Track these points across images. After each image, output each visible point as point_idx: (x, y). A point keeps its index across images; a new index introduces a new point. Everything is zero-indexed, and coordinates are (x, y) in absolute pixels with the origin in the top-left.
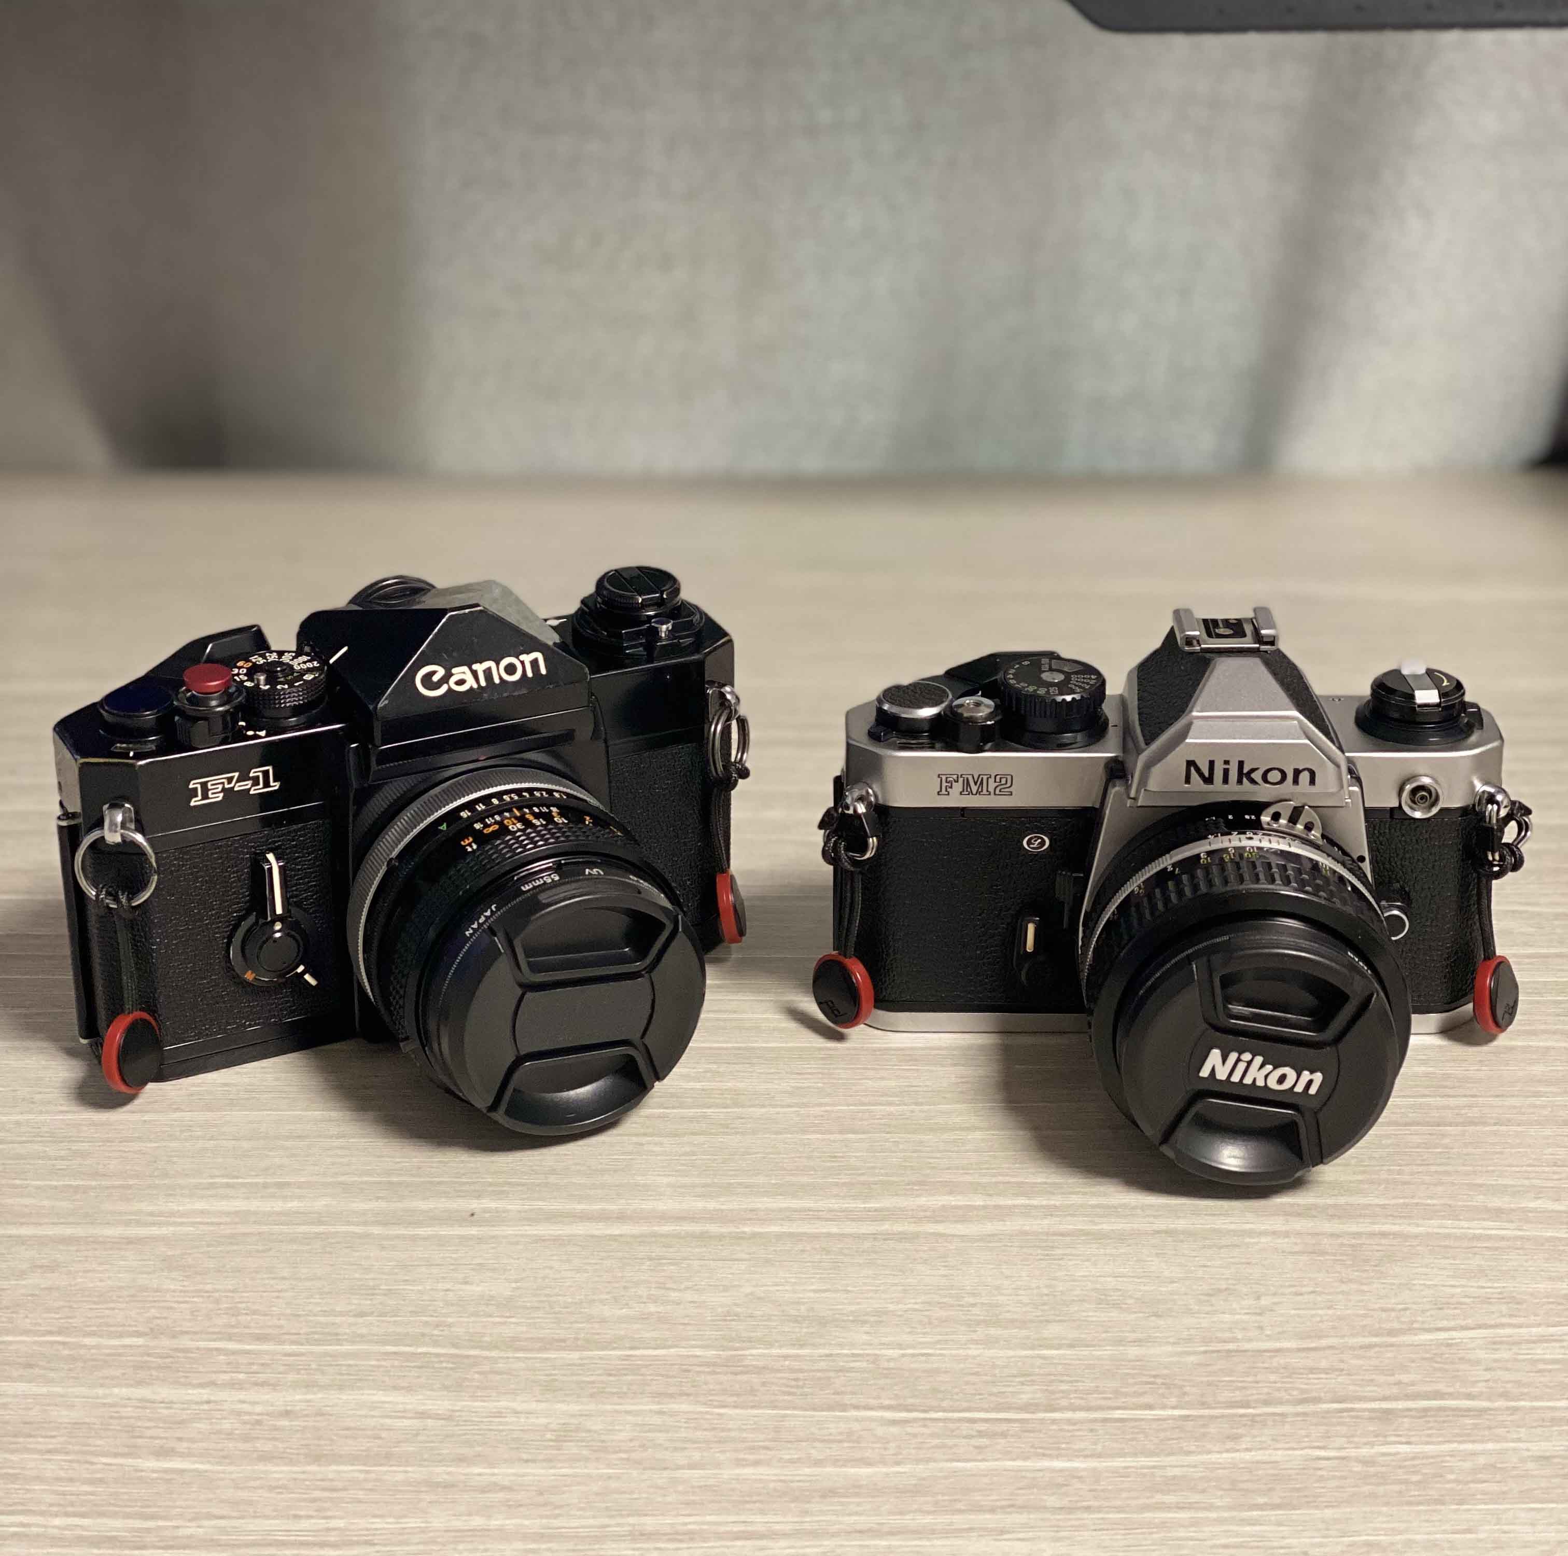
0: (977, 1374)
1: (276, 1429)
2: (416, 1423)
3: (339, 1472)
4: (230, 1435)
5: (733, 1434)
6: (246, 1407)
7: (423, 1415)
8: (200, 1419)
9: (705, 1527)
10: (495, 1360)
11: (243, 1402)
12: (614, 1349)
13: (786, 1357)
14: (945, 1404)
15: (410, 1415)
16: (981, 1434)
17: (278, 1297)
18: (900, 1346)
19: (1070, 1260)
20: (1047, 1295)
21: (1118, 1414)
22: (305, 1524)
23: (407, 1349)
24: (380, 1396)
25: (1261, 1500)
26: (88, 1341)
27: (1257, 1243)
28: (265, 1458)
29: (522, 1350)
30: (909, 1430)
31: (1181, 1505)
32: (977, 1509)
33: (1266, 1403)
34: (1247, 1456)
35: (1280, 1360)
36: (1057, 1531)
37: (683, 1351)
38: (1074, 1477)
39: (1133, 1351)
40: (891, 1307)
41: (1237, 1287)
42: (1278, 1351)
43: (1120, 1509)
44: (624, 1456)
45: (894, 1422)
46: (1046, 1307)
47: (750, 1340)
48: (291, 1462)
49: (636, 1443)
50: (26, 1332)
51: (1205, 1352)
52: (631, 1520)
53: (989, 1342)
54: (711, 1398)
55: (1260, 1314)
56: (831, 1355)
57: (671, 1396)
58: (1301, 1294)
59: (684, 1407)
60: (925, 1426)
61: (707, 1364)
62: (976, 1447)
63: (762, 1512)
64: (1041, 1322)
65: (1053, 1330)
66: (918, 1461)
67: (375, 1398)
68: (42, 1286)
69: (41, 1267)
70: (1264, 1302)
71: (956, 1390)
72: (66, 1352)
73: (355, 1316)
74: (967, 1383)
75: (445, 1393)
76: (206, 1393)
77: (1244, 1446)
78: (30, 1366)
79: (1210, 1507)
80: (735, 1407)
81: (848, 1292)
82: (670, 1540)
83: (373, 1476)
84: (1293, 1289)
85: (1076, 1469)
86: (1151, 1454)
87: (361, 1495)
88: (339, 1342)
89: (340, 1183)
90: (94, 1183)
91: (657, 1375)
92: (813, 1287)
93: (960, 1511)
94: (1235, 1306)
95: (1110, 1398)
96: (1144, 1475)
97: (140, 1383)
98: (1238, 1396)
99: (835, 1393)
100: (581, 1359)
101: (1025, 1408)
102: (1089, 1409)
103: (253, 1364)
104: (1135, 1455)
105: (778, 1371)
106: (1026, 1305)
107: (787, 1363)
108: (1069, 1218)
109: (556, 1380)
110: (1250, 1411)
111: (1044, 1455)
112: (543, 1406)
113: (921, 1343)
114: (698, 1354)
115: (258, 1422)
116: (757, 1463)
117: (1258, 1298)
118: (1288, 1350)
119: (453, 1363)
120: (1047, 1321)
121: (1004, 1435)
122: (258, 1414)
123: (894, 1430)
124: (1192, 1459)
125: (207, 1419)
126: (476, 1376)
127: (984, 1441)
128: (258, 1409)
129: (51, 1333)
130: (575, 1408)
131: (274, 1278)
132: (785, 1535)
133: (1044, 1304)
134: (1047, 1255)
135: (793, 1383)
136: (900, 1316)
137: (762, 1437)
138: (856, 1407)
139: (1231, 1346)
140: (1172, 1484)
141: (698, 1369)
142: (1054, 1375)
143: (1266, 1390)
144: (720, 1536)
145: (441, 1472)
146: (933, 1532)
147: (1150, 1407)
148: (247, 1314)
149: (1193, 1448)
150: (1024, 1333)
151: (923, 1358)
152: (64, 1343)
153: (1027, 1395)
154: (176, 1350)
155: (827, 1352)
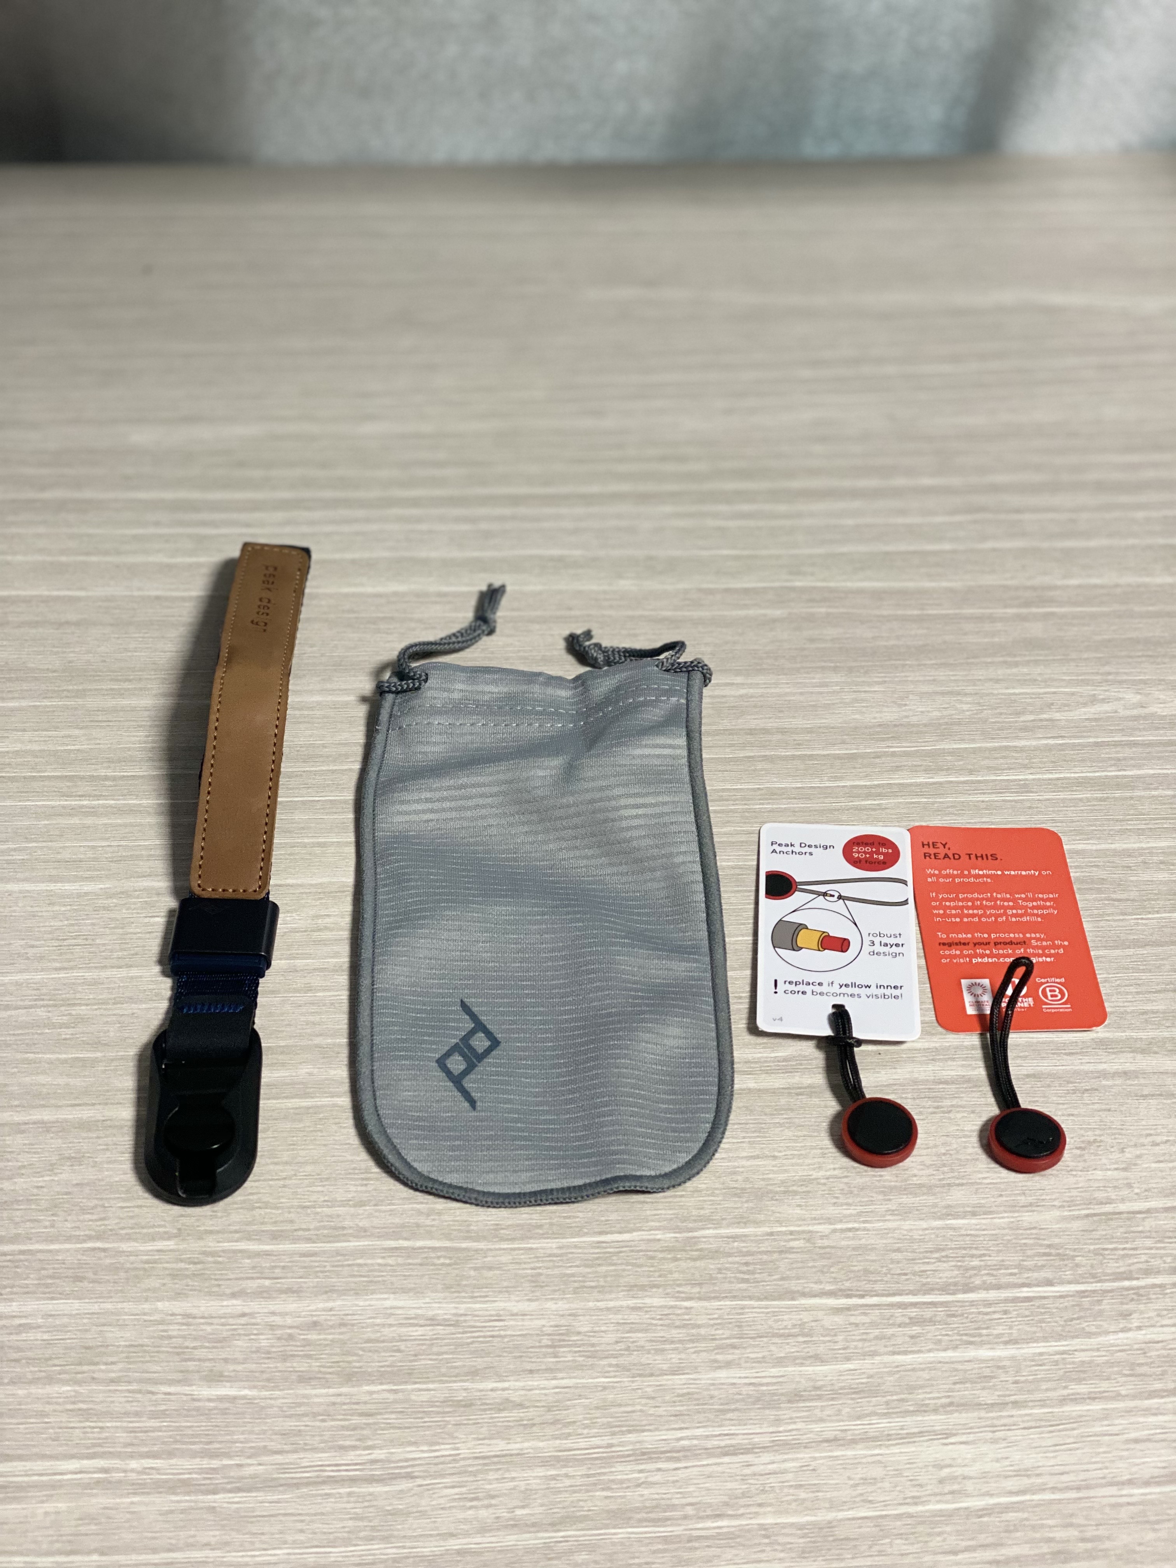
0: (898, 1250)
1: (308, 1343)
2: (428, 1331)
3: (371, 1393)
4: (268, 1354)
5: (703, 1331)
6: (278, 1320)
7: (433, 1321)
8: (239, 1335)
9: (695, 1442)
10: (485, 1253)
11: (273, 1313)
12: (585, 1234)
13: (735, 1238)
14: (878, 1287)
15: (422, 1322)
16: (913, 1322)
17: (284, 1186)
18: (829, 1221)
19: (958, 1112)
20: (944, 1154)
21: (1025, 1292)
22: (351, 1456)
23: (406, 1244)
24: (391, 1301)
25: (1158, 1386)
26: (125, 1246)
27: (1111, 1087)
28: (305, 1379)
29: (508, 1240)
30: (853, 1319)
31: (1093, 1395)
32: (922, 1409)
33: (1148, 1272)
34: (1140, 1335)
35: (1149, 1224)
36: (994, 1432)
37: (645, 1235)
38: (999, 1367)
39: (1027, 1218)
40: (815, 1175)
41: (1102, 1138)
42: (1148, 1211)
43: (1043, 1403)
44: (614, 1361)
45: (838, 1311)
46: (946, 1169)
47: (700, 1219)
48: (327, 1384)
49: (622, 1346)
50: (69, 1239)
51: (1087, 1216)
52: (632, 1437)
53: (904, 1213)
54: (678, 1289)
55: (1125, 1169)
56: (771, 1234)
57: (643, 1288)
58: (1158, 1145)
59: (656, 1302)
60: (865, 1314)
61: (669, 1250)
62: (912, 1337)
63: (741, 1422)
64: (943, 1186)
65: (957, 1196)
66: (865, 1355)
67: (388, 1303)
68: (75, 1182)
69: (69, 1158)
70: (1129, 1154)
71: (884, 1270)
72: (108, 1261)
73: (355, 1206)
74: (892, 1261)
75: (447, 1294)
76: (237, 1305)
77: (1136, 1324)
78: (79, 1279)
79: (1118, 1397)
80: (700, 1299)
81: (775, 1157)
82: (670, 1459)
83: (400, 1396)
84: (1150, 1139)
85: (1000, 1359)
86: (1060, 1337)
87: (392, 1418)
88: (345, 1238)
89: (317, 1046)
90: (99, 1055)
91: (628, 1264)
92: (745, 1154)
93: (907, 1413)
94: (1104, 1161)
95: (1015, 1274)
96: (1056, 1363)
97: (178, 1295)
98: (1121, 1267)
99: (782, 1279)
100: (560, 1248)
101: (945, 1289)
102: (998, 1287)
103: (275, 1267)
104: (1045, 1339)
105: (730, 1255)
106: (928, 1167)
107: (736, 1244)
108: (950, 1063)
109: (540, 1274)
110: (1135, 1283)
111: (971, 1343)
112: (534, 1305)
113: (845, 1216)
114: (658, 1237)
115: (291, 1337)
116: (728, 1365)
117: (1122, 1151)
118: (1156, 1210)
119: (450, 1258)
120: (949, 1185)
121: (931, 1321)
122: (290, 1327)
123: (839, 1319)
124: (1093, 1342)
125: (245, 1335)
126: (472, 1273)
127: (916, 1330)
128: (289, 1321)
129: (90, 1238)
130: (562, 1305)
131: (276, 1164)
132: (765, 1448)
133: (944, 1165)
134: (937, 1107)
135: (745, 1268)
136: (825, 1184)
137: (727, 1333)
138: (804, 1295)
139: (1108, 1208)
140: (1082, 1372)
141: (660, 1255)
142: (965, 1249)
143: (1143, 1258)
144: (709, 1452)
145: (461, 1389)
146: (889, 1437)
147: (1049, 1283)
148: (260, 1208)
149: (1093, 1329)
150: (931, 1200)
151: (850, 1234)
152: (104, 1250)
153: (947, 1272)
154: (204, 1253)
155: (768, 1230)
